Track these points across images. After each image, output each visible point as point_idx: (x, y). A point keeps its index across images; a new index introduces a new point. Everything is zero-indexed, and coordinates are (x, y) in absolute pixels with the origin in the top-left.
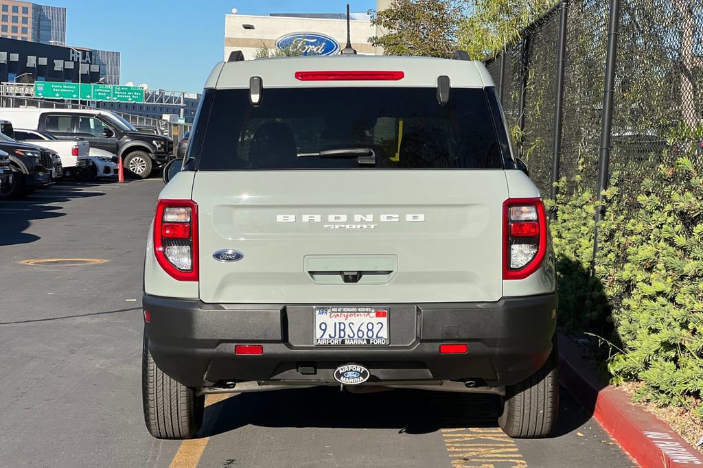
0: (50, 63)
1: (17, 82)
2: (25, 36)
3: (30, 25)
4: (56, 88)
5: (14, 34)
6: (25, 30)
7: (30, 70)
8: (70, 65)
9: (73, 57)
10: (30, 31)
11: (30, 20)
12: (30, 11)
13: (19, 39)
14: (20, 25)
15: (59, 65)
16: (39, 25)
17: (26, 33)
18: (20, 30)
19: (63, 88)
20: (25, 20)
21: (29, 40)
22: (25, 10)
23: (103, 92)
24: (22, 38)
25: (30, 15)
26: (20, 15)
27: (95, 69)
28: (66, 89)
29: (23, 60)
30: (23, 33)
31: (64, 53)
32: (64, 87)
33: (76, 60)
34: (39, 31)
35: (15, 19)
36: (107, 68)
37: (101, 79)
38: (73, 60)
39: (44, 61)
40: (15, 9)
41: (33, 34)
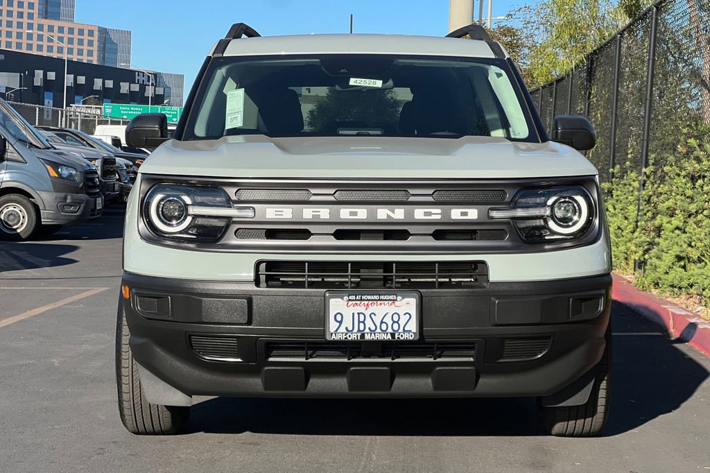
0: (117, 86)
1: (83, 104)
2: (90, 58)
3: (95, 48)
4: (124, 110)
5: (80, 57)
6: (90, 53)
7: (97, 92)
8: (136, 88)
9: (138, 80)
10: (95, 54)
11: (96, 43)
12: (96, 33)
13: (85, 61)
14: (85, 48)
15: (124, 88)
16: (104, 48)
17: (92, 56)
18: (85, 52)
19: (130, 110)
20: (90, 43)
21: (95, 63)
22: (91, 33)
23: (170, 114)
24: (88, 60)
25: (95, 38)
26: (86, 38)
27: (160, 91)
28: (133, 111)
29: (90, 82)
30: (88, 55)
31: (130, 76)
32: (132, 109)
33: (141, 82)
34: (104, 54)
35: (81, 42)
36: (173, 91)
37: (165, 102)
38: (138, 83)
39: (109, 84)
40: (81, 32)
41: (99, 56)
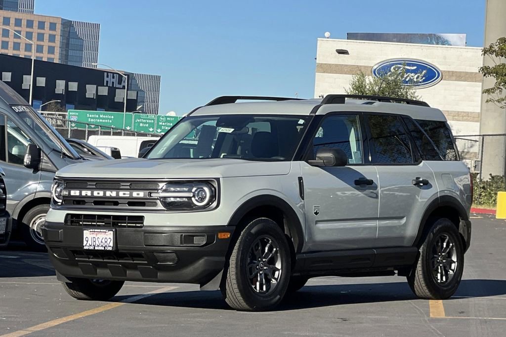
0: (82, 89)
1: (42, 110)
2: (52, 56)
3: (57, 44)
4: (91, 118)
5: (39, 55)
6: (51, 50)
7: (58, 96)
8: (104, 91)
9: (107, 82)
10: (57, 51)
11: (58, 38)
12: (59, 27)
13: (45, 59)
14: (46, 44)
15: (91, 91)
16: (67, 44)
17: (53, 53)
18: (45, 49)
19: (99, 118)
20: (52, 38)
21: (56, 61)
22: (53, 26)
23: (146, 123)
24: (48, 58)
25: (58, 33)
26: (47, 32)
27: (133, 95)
28: (102, 119)
29: (51, 85)
30: (49, 53)
31: (97, 77)
32: (101, 116)
33: (110, 84)
34: (67, 51)
35: (41, 37)
36: (148, 95)
37: (139, 107)
38: (107, 86)
39: (74, 86)
40: (41, 25)
41: (61, 54)
